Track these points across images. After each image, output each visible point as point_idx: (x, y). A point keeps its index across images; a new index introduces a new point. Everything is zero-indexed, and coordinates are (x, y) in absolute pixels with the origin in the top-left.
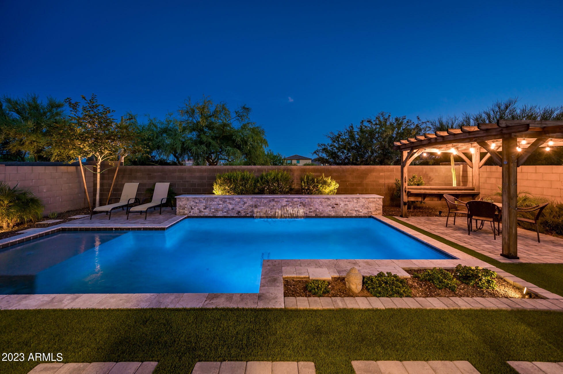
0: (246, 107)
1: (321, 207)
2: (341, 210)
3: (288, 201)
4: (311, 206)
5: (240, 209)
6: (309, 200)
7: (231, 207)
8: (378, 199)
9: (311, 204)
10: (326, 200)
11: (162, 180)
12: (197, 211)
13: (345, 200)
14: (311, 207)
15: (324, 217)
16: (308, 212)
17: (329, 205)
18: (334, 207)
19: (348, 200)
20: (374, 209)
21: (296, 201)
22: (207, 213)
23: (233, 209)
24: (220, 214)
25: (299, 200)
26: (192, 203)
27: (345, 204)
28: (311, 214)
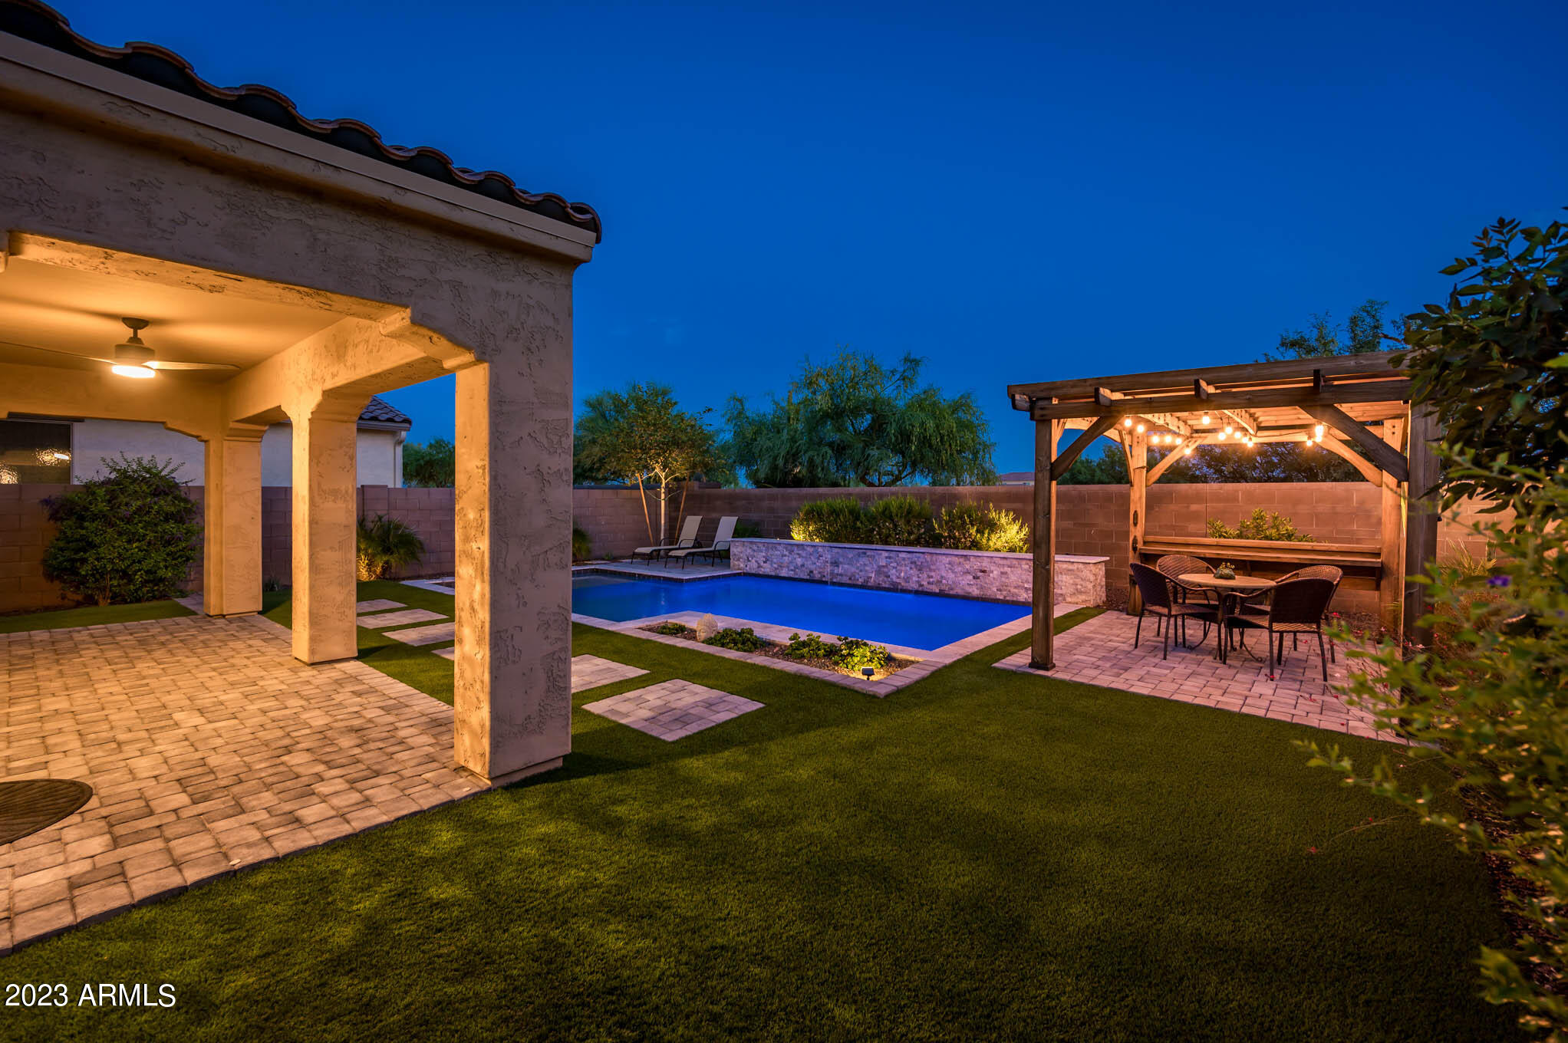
0: (912, 357)
1: (951, 576)
2: (992, 584)
3: (890, 558)
4: (931, 570)
5: (813, 567)
6: (928, 558)
7: (799, 561)
8: (1081, 566)
9: (933, 567)
10: (962, 560)
11: (731, 512)
12: (755, 565)
13: (1002, 562)
14: (933, 574)
15: (956, 597)
16: (925, 583)
17: (968, 572)
18: (978, 578)
19: (1008, 562)
20: (1072, 590)
21: (904, 559)
22: (767, 569)
23: (803, 565)
24: (784, 573)
25: (909, 555)
26: (749, 551)
27: (1002, 573)
28: (930, 587)
